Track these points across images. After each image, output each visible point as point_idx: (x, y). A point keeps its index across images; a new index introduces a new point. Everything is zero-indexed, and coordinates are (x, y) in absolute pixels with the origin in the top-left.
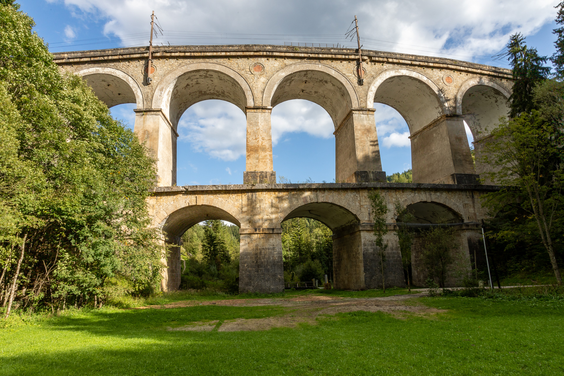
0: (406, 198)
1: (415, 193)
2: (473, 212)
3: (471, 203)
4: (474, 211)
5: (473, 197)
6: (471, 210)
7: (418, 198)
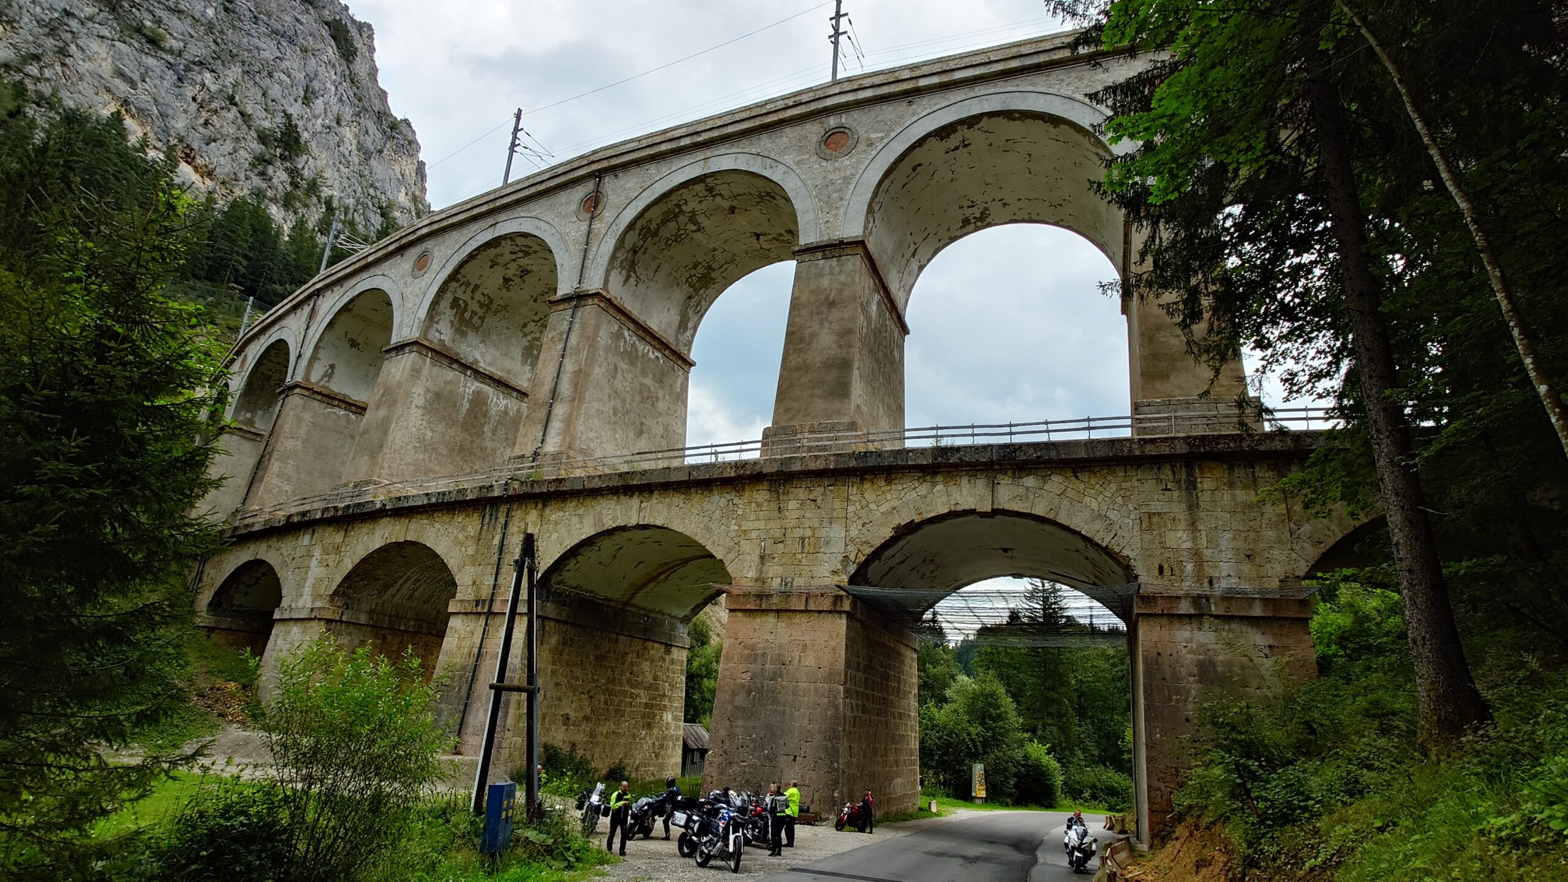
0: (896, 503)
1: (934, 484)
2: (1188, 545)
3: (1179, 510)
4: (1194, 539)
5: (1191, 486)
6: (1179, 538)
7: (944, 498)
